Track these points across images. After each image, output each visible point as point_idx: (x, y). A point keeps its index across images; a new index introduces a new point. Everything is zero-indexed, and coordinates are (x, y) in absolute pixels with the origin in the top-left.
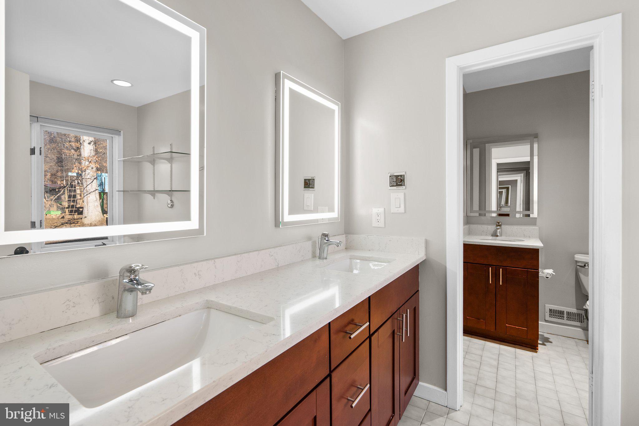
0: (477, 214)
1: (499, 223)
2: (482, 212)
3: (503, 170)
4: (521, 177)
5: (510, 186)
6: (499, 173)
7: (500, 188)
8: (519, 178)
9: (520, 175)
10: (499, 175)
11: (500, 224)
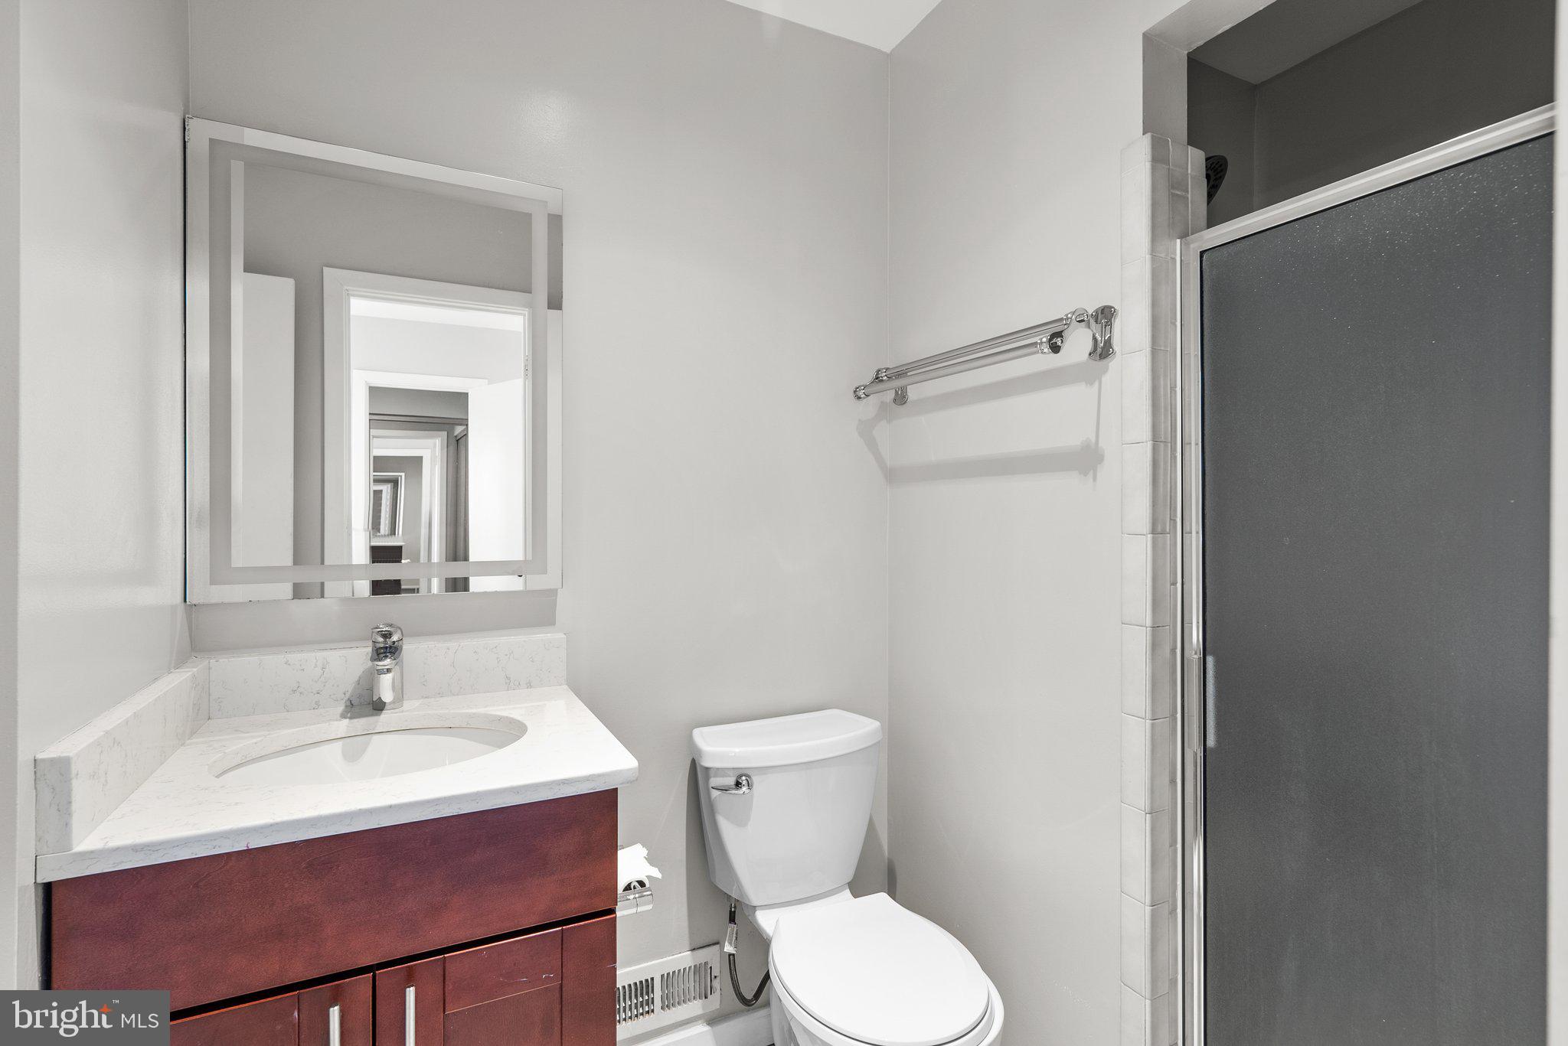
0: (285, 590)
1: (387, 635)
2: (308, 575)
3: (386, 418)
4: (435, 446)
5: (403, 474)
6: (374, 432)
7: (377, 481)
8: (430, 449)
9: (430, 442)
10: (374, 437)
11: (395, 638)
